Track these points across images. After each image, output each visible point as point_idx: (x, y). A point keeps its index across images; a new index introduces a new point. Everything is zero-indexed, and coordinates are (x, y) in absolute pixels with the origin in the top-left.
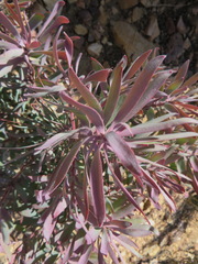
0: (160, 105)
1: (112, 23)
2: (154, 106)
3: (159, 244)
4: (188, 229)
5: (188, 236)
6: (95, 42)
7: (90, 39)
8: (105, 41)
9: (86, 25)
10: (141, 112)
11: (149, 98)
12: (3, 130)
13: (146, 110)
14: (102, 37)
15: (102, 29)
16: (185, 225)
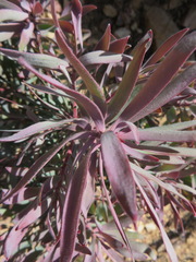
0: (185, 105)
1: (146, 7)
2: (178, 105)
3: (157, 249)
4: (190, 240)
5: (189, 247)
6: (123, 26)
7: (118, 23)
8: (135, 26)
9: (116, 6)
10: (159, 110)
11: (173, 94)
12: (6, 107)
13: (166, 108)
14: (132, 22)
15: (133, 14)
16: (187, 236)
